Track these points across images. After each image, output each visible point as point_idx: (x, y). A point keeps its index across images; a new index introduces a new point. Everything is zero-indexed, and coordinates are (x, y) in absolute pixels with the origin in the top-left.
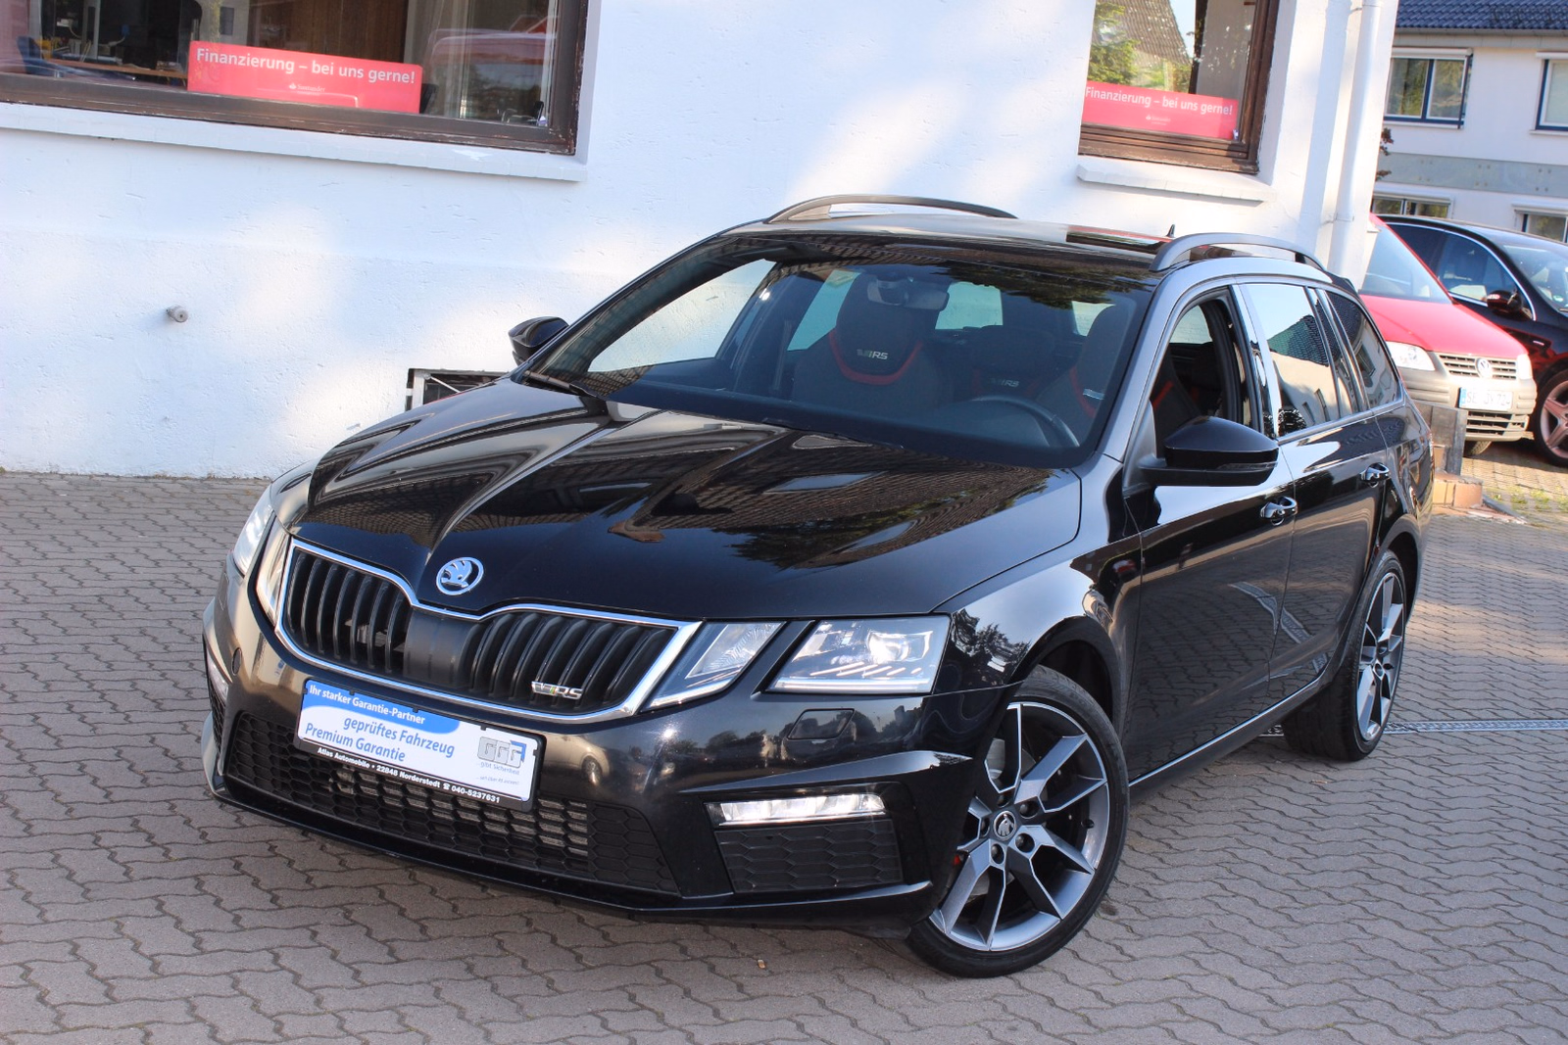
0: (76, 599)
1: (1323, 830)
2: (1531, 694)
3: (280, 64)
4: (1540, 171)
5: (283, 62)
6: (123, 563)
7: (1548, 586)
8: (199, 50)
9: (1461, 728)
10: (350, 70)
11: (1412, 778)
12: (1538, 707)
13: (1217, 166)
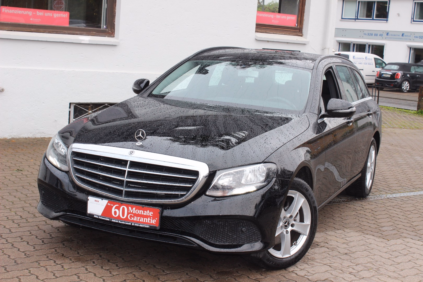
1: (382, 227)
3: (27, 13)
4: (343, 30)
5: (28, 12)
8: (3, 9)
10: (48, 14)
13: (292, 34)
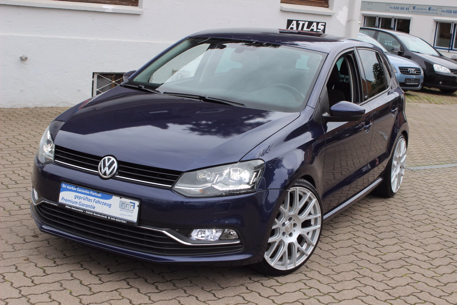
0: (17, 149)
1: (407, 202)
2: (435, 157)
4: (369, 4)
6: (24, 136)
7: (419, 124)
9: (422, 168)
11: (420, 184)
12: (437, 160)
13: (318, 5)
